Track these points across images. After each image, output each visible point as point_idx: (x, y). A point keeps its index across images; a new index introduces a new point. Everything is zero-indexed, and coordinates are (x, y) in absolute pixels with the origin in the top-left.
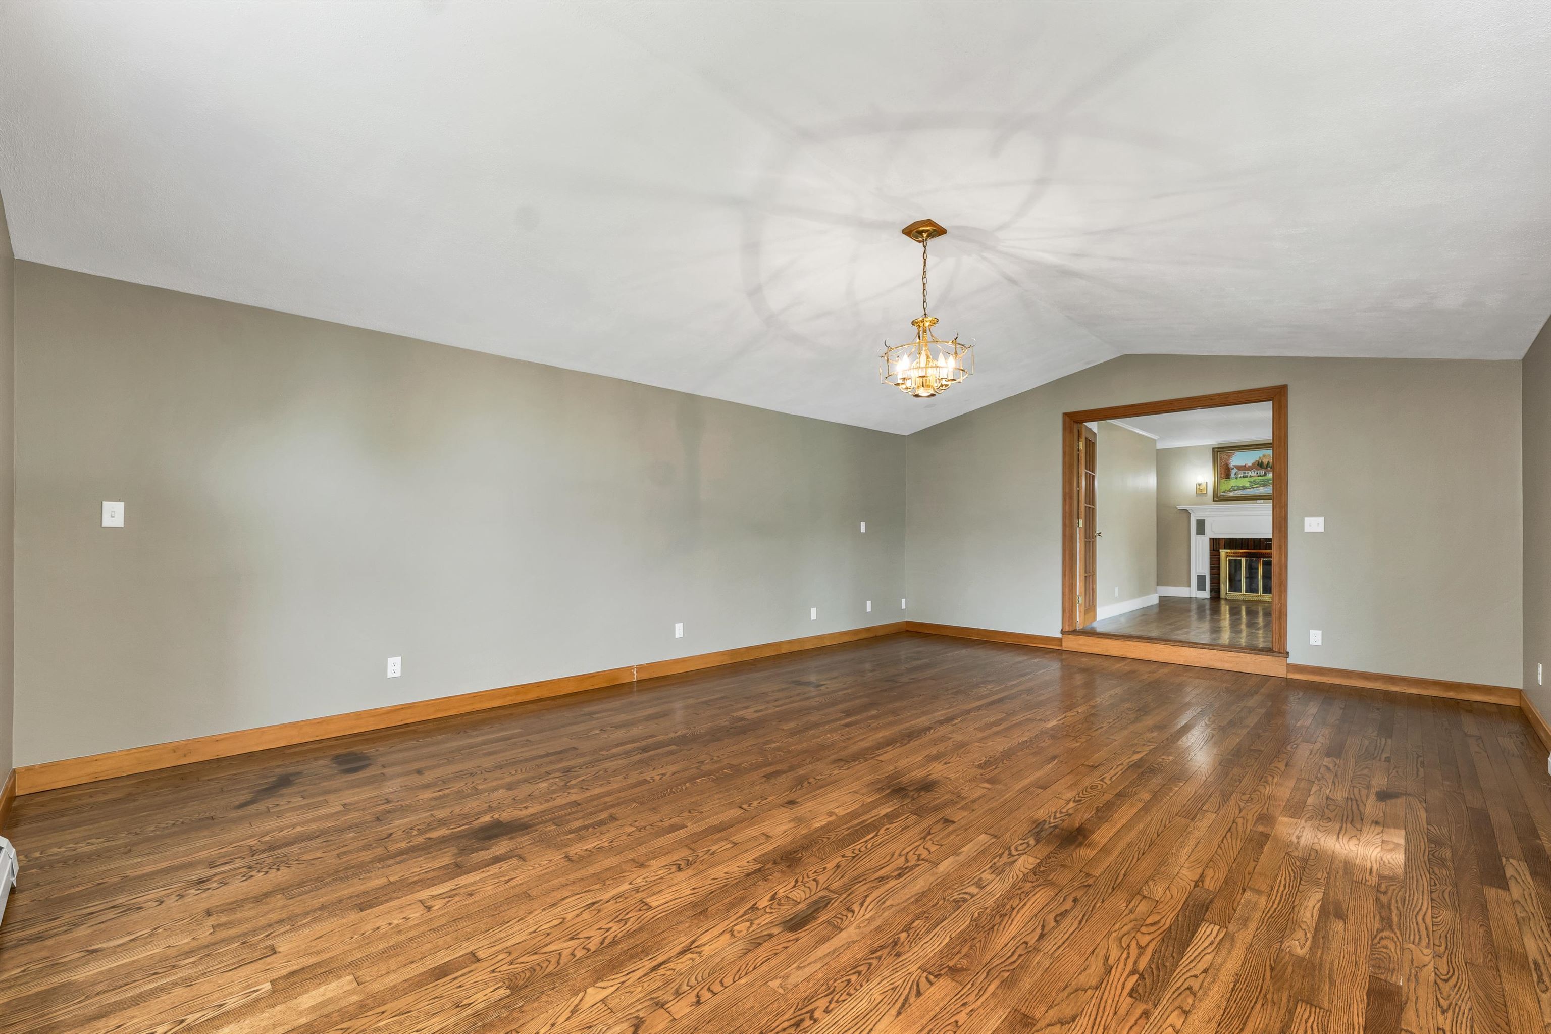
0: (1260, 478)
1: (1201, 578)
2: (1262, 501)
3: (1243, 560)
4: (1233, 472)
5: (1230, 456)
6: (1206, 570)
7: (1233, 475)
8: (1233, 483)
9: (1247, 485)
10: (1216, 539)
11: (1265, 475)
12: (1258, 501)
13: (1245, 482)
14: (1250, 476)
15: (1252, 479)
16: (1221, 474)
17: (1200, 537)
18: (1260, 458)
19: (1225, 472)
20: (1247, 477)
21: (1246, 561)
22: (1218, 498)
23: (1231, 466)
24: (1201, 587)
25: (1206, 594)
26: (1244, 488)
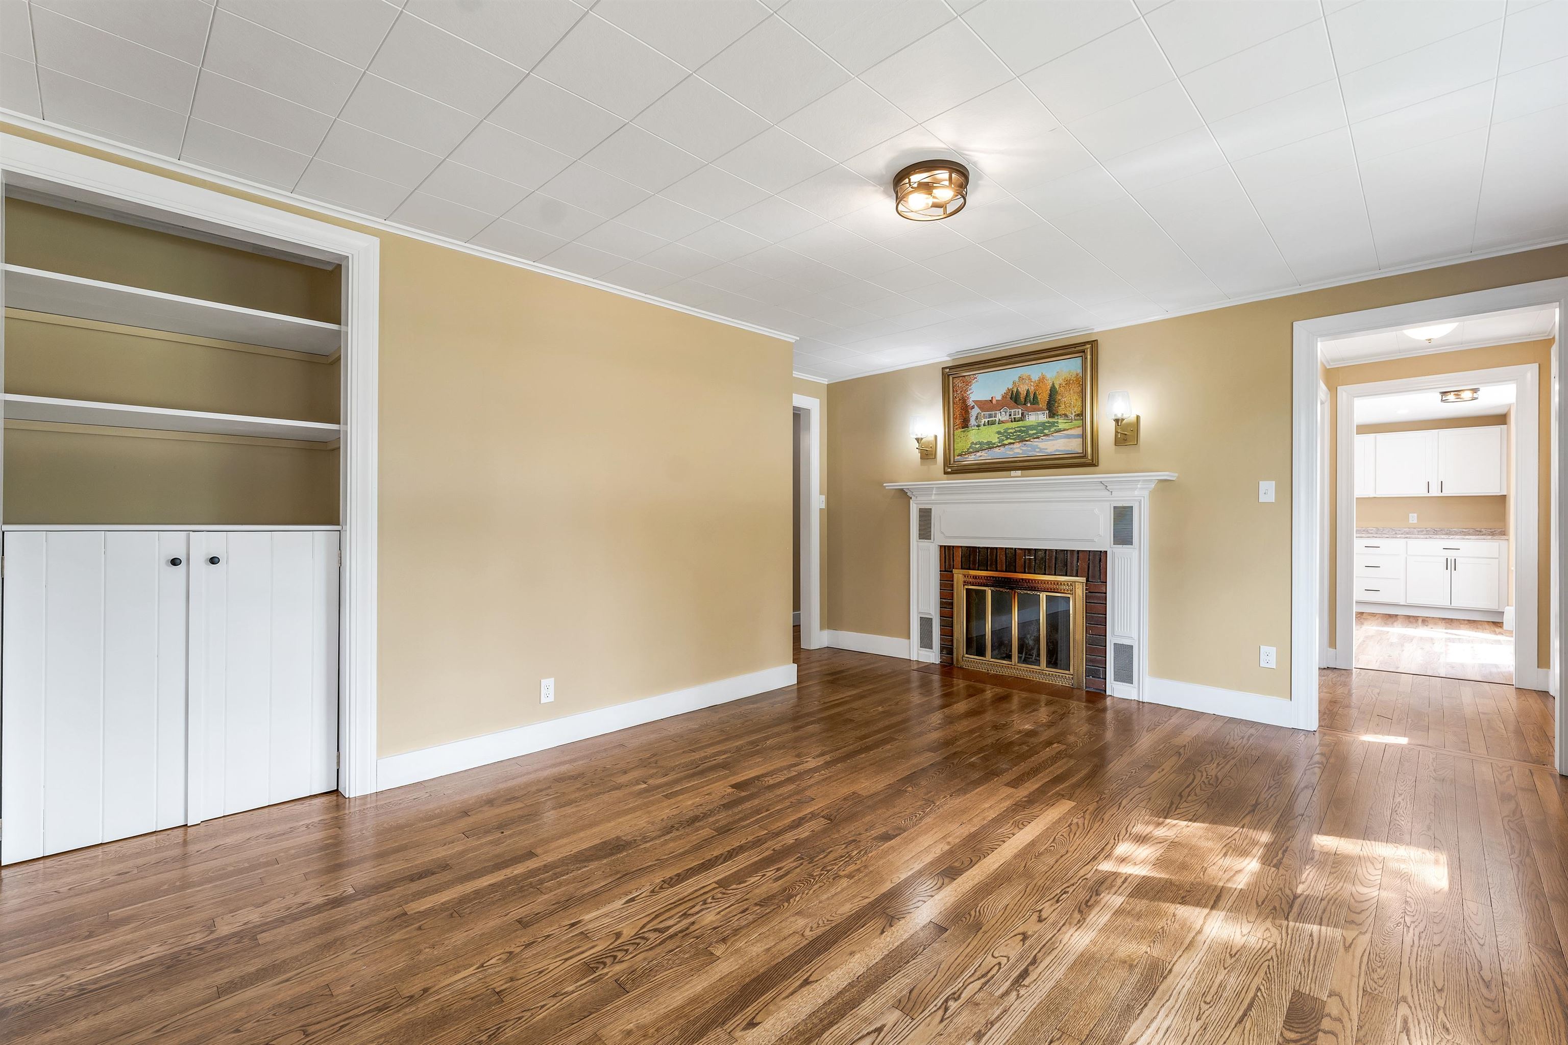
0: (1015, 424)
1: (926, 623)
2: (1019, 473)
3: (989, 592)
4: (974, 413)
5: (968, 383)
6: (933, 611)
7: (973, 421)
8: (974, 435)
9: (995, 439)
10: (949, 547)
11: (1022, 418)
12: (1013, 473)
13: (990, 434)
14: (1000, 422)
15: (1001, 428)
16: (955, 418)
17: (925, 543)
18: (1014, 383)
19: (961, 414)
20: (993, 423)
21: (992, 591)
22: (954, 469)
23: (970, 402)
24: (926, 642)
25: (932, 656)
26: (990, 446)
